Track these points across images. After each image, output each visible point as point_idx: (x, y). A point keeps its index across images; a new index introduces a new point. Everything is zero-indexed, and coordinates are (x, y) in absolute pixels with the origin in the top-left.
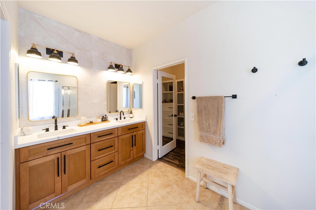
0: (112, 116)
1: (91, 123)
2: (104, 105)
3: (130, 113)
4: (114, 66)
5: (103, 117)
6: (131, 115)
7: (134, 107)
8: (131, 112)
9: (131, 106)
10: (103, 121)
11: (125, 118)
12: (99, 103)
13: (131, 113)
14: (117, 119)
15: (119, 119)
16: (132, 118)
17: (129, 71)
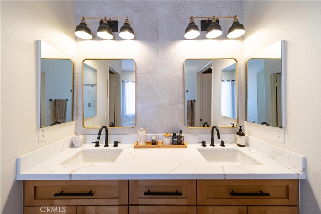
0: (194, 134)
1: (154, 143)
2: (178, 109)
3: (238, 134)
4: (198, 24)
5: (175, 135)
6: (240, 140)
7: (248, 119)
8: (241, 130)
9: (242, 116)
10: (173, 143)
11: (223, 144)
12: (170, 105)
13: (241, 133)
14: (204, 144)
15: (208, 144)
16: (243, 146)
17: (237, 25)
